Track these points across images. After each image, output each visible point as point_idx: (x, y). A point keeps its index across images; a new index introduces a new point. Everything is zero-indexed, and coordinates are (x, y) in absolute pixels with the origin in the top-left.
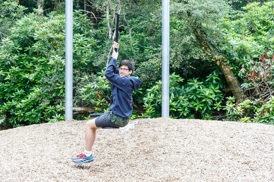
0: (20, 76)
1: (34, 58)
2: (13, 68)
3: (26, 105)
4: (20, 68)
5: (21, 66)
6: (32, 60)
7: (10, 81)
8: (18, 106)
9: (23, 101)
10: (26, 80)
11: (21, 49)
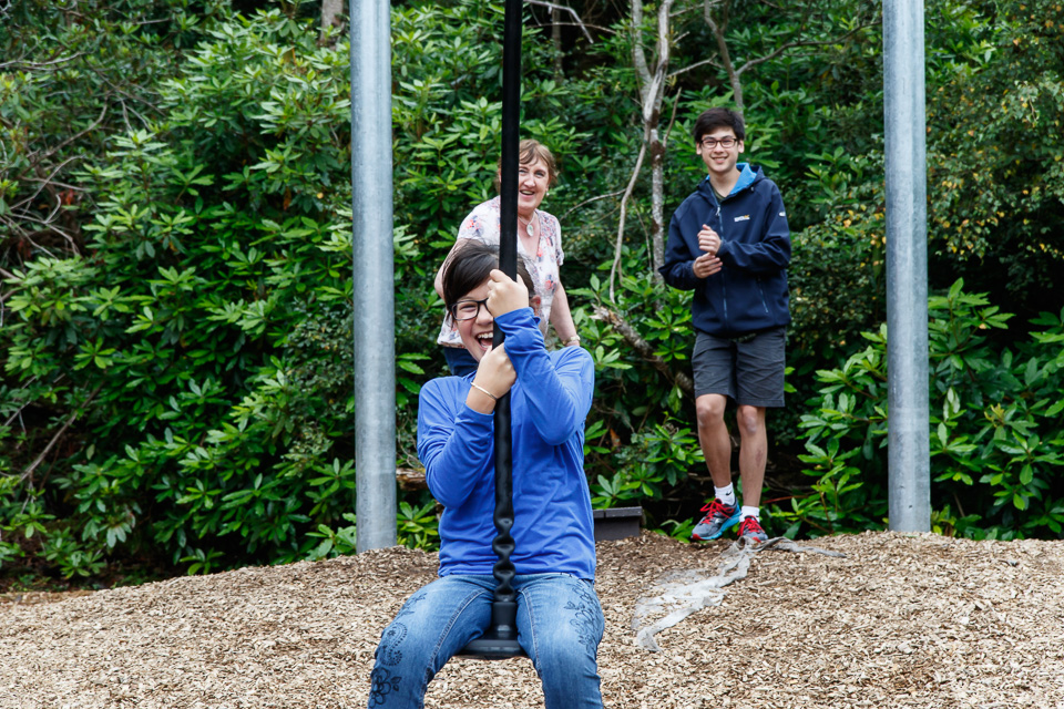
0: (204, 313)
1: (269, 224)
2: (170, 274)
3: (230, 457)
4: (200, 273)
5: (208, 264)
6: (258, 234)
7: (154, 339)
8: (191, 461)
9: (215, 436)
10: (232, 331)
11: (206, 181)
